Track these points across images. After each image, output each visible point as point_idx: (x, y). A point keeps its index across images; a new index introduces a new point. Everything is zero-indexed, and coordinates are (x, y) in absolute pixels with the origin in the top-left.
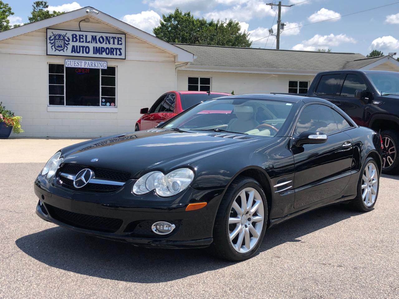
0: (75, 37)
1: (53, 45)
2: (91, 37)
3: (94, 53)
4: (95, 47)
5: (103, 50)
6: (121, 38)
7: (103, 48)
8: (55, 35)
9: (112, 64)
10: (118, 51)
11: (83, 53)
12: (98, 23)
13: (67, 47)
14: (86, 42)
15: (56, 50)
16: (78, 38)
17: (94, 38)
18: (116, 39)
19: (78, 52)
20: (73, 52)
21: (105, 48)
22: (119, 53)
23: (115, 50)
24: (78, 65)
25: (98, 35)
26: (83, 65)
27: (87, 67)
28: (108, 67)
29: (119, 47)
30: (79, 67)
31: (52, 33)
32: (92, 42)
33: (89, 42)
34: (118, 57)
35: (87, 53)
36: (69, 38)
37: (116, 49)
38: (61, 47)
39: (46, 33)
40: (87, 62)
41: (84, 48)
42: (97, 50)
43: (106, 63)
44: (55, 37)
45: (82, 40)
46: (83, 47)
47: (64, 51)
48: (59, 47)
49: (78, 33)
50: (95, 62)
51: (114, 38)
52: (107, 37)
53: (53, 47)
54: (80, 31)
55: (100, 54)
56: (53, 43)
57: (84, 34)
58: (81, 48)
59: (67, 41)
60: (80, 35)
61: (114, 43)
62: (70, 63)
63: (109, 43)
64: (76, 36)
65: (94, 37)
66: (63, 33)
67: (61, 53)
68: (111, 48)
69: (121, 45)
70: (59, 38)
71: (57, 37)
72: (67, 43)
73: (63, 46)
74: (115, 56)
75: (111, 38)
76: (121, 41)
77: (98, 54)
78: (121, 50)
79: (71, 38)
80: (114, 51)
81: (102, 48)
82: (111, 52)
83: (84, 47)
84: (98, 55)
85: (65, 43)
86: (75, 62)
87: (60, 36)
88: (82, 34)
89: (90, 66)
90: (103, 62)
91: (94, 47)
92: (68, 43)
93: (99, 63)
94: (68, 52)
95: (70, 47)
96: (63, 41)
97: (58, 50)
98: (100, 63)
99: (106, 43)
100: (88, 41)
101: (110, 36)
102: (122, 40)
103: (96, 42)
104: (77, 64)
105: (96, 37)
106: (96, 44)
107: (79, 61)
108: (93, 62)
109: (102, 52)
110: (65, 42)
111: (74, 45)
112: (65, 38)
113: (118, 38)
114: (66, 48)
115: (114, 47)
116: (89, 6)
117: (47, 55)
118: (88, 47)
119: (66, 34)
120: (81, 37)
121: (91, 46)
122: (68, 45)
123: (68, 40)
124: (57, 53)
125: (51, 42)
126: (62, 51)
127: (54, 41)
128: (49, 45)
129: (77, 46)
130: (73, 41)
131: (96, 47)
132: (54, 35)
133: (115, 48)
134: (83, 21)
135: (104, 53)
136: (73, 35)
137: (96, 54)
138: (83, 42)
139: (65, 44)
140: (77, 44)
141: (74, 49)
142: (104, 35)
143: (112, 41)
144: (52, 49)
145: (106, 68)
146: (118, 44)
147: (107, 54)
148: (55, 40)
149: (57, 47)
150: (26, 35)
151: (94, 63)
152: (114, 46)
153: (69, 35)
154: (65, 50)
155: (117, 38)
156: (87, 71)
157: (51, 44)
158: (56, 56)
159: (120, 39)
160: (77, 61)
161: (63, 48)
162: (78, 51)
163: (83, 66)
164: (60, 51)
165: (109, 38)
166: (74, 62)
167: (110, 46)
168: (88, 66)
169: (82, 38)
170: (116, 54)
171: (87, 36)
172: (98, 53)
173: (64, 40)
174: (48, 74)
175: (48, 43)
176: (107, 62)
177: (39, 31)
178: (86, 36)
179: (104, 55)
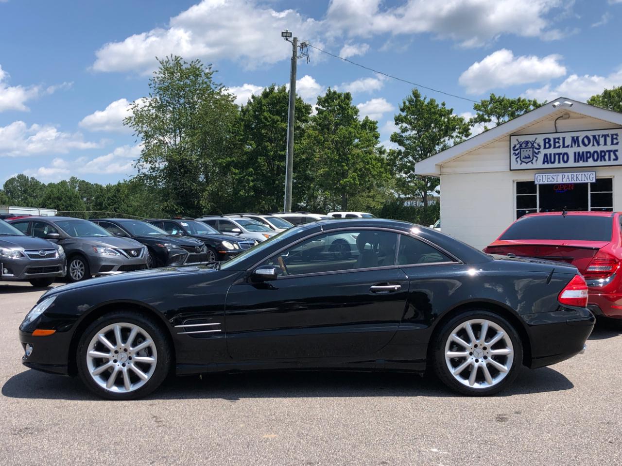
0: (547, 141)
1: (517, 156)
2: (571, 138)
3: (575, 162)
4: (577, 153)
5: (589, 155)
6: (617, 135)
7: (589, 152)
8: (521, 143)
9: (604, 174)
10: (612, 154)
11: (559, 162)
12: (583, 118)
13: (537, 157)
14: (564, 147)
15: (522, 162)
16: (552, 142)
17: (575, 141)
18: (608, 136)
19: (552, 163)
20: (546, 163)
21: (592, 152)
22: (614, 157)
23: (607, 154)
24: (553, 180)
25: (581, 135)
26: (560, 179)
27: (567, 182)
28: (597, 180)
29: (613, 148)
30: (555, 182)
31: (517, 140)
32: (572, 146)
33: (568, 146)
34: (612, 163)
35: (565, 162)
36: (540, 144)
37: (609, 151)
38: (529, 158)
39: (509, 142)
40: (566, 174)
41: (561, 156)
42: (579, 157)
43: (594, 173)
44: (521, 146)
45: (557, 145)
46: (559, 154)
47: (532, 163)
48: (526, 158)
49: (551, 136)
50: (578, 173)
51: (605, 136)
52: (594, 137)
53: (518, 159)
54: (556, 132)
55: (584, 161)
56: (518, 153)
57: (561, 136)
58: (557, 156)
59: (536, 149)
60: (555, 139)
61: (605, 144)
62: (541, 178)
63: (598, 144)
64: (550, 140)
65: (575, 138)
66: (531, 138)
67: (529, 166)
68: (601, 152)
69: (616, 146)
70: (526, 146)
71: (524, 146)
72: (537, 151)
73: (531, 157)
74: (607, 163)
75: (601, 136)
76: (616, 139)
77: (581, 162)
78: (617, 153)
79: (542, 144)
80: (605, 155)
81: (587, 152)
82: (601, 156)
83: (561, 154)
84: (581, 164)
85: (533, 152)
86: (549, 177)
87: (527, 143)
88: (558, 137)
89: (570, 180)
90: (590, 173)
91: (575, 153)
92: (539, 152)
93: (583, 175)
94: (539, 163)
95: (541, 157)
96: (531, 149)
97: (524, 162)
98: (585, 175)
99: (593, 145)
100: (566, 145)
101: (599, 134)
102: (618, 137)
103: (579, 146)
104: (551, 179)
105: (578, 138)
106: (579, 148)
107: (555, 174)
108: (575, 174)
109: (587, 158)
110: (535, 150)
111: (546, 153)
112: (535, 144)
113: (612, 135)
114: (535, 159)
115: (605, 150)
116: (561, 98)
117: (511, 170)
118: (566, 154)
119: (536, 139)
120: (557, 140)
121: (571, 151)
122: (538, 154)
123: (538, 147)
124: (524, 166)
125: (515, 153)
126: (530, 163)
127: (519, 150)
128: (513, 157)
129: (550, 154)
130: (545, 148)
131: (579, 153)
132: (519, 143)
133: (607, 151)
134: (561, 118)
135: (590, 160)
136: (545, 140)
137: (578, 161)
138: (559, 147)
139: (534, 154)
140: (552, 151)
141: (547, 159)
142: (590, 134)
143: (602, 141)
144: (517, 161)
145: (594, 181)
146: (612, 143)
147: (595, 160)
148: (521, 149)
149: (524, 158)
150: (486, 148)
151: (575, 176)
152: (605, 148)
153: (540, 140)
154: (534, 161)
155: (610, 136)
156: (570, 188)
157: (516, 155)
158: (522, 171)
159: (615, 137)
160: (551, 175)
161: (531, 159)
162: (553, 160)
163: (560, 182)
164: (527, 163)
165: (597, 137)
166: (547, 176)
167: (598, 149)
168: (568, 180)
169: (558, 142)
170: (610, 159)
171: (566, 139)
172: (581, 160)
173: (533, 148)
174: (515, 195)
175: (512, 154)
176: (596, 172)
177: (500, 140)
178: (564, 139)
179: (591, 162)
